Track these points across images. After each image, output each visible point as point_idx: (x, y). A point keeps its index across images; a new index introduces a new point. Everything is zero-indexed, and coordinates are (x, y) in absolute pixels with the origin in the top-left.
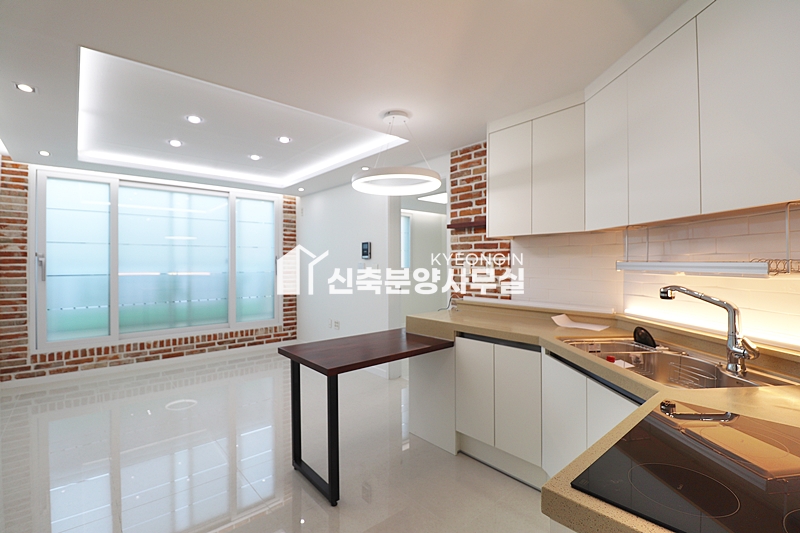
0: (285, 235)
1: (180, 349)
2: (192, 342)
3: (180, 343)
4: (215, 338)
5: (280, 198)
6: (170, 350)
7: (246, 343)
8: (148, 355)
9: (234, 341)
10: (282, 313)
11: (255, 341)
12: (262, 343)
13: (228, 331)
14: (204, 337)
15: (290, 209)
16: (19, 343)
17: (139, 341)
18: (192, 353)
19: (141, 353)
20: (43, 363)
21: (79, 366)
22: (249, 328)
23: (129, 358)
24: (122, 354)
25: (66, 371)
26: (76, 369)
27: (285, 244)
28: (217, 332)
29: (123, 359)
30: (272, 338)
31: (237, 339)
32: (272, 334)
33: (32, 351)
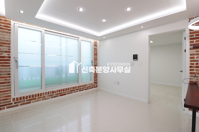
0: (94, 53)
1: (65, 92)
2: (69, 90)
3: (65, 90)
4: (75, 88)
5: (93, 41)
6: (62, 93)
7: (84, 89)
8: (55, 95)
9: (81, 89)
10: (93, 79)
11: (87, 88)
12: (88, 89)
13: (79, 85)
14: (72, 88)
15: (95, 45)
16: (7, 94)
17: (52, 90)
18: (68, 94)
19: (53, 94)
20: (17, 101)
21: (31, 101)
22: (85, 84)
23: (49, 97)
24: (46, 95)
25: (27, 103)
26: (30, 103)
27: (94, 56)
28: (76, 86)
29: (47, 97)
30: (91, 87)
31: (81, 88)
32: (91, 86)
33: (13, 97)
